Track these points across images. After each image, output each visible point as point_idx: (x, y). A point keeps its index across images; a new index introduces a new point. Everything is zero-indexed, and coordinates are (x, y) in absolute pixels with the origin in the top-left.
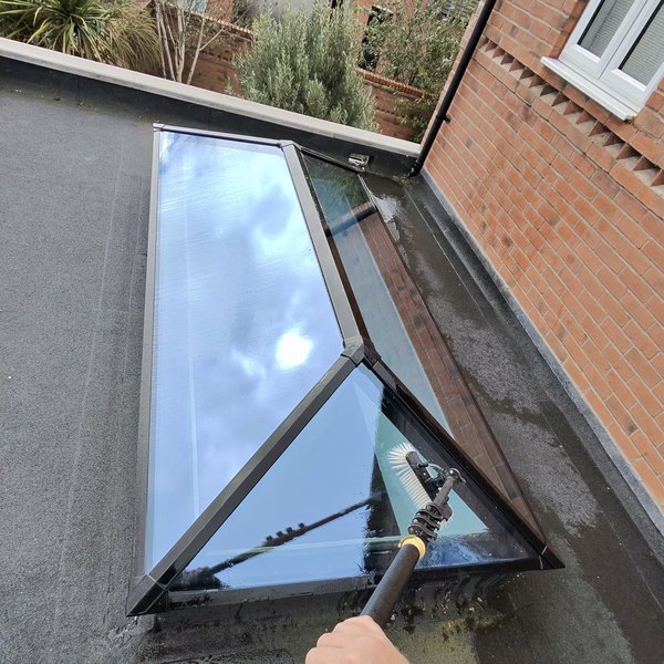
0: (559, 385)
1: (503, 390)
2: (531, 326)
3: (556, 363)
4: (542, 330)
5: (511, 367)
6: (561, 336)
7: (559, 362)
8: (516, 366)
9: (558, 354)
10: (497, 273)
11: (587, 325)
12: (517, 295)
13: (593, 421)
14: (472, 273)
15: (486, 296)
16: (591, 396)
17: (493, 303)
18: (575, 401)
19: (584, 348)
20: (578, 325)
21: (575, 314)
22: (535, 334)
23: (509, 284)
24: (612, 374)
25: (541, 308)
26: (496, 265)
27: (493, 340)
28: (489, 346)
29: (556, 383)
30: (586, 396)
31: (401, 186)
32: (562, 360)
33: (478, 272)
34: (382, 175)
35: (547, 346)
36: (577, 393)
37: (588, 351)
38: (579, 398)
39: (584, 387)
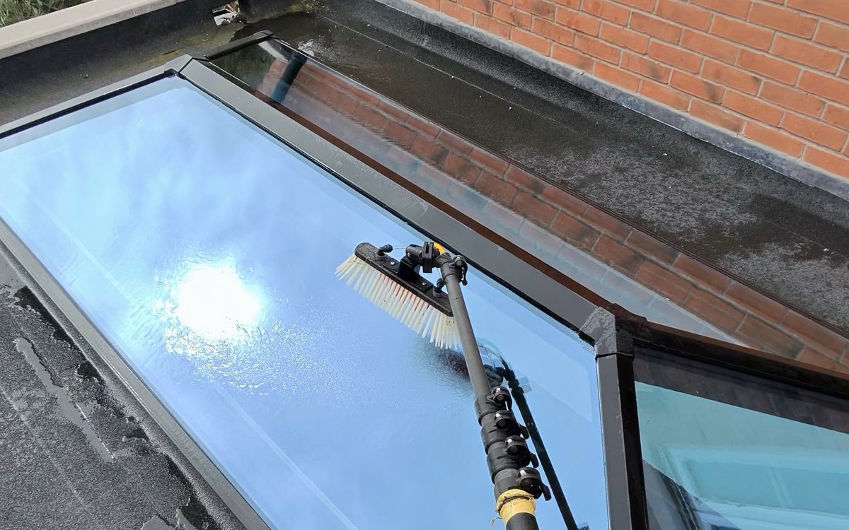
0: (752, 166)
1: (693, 223)
2: (654, 108)
3: (730, 139)
4: (678, 104)
5: (672, 180)
6: (714, 97)
7: (734, 135)
8: (676, 176)
9: (725, 124)
10: (551, 60)
11: (748, 62)
12: (604, 76)
13: (840, 189)
14: (509, 79)
15: (553, 100)
16: (814, 157)
17: (572, 105)
18: (794, 175)
19: (763, 96)
20: (735, 70)
21: (719, 57)
22: (669, 115)
23: (581, 67)
24: (831, 109)
25: (656, 74)
26: (543, 50)
27: (618, 158)
28: (621, 171)
29: (745, 165)
30: (807, 159)
31: (312, 16)
32: (737, 129)
33: (516, 74)
34: (274, 14)
35: (697, 121)
36: (790, 163)
37: (773, 98)
38: (797, 168)
39: (796, 150)
